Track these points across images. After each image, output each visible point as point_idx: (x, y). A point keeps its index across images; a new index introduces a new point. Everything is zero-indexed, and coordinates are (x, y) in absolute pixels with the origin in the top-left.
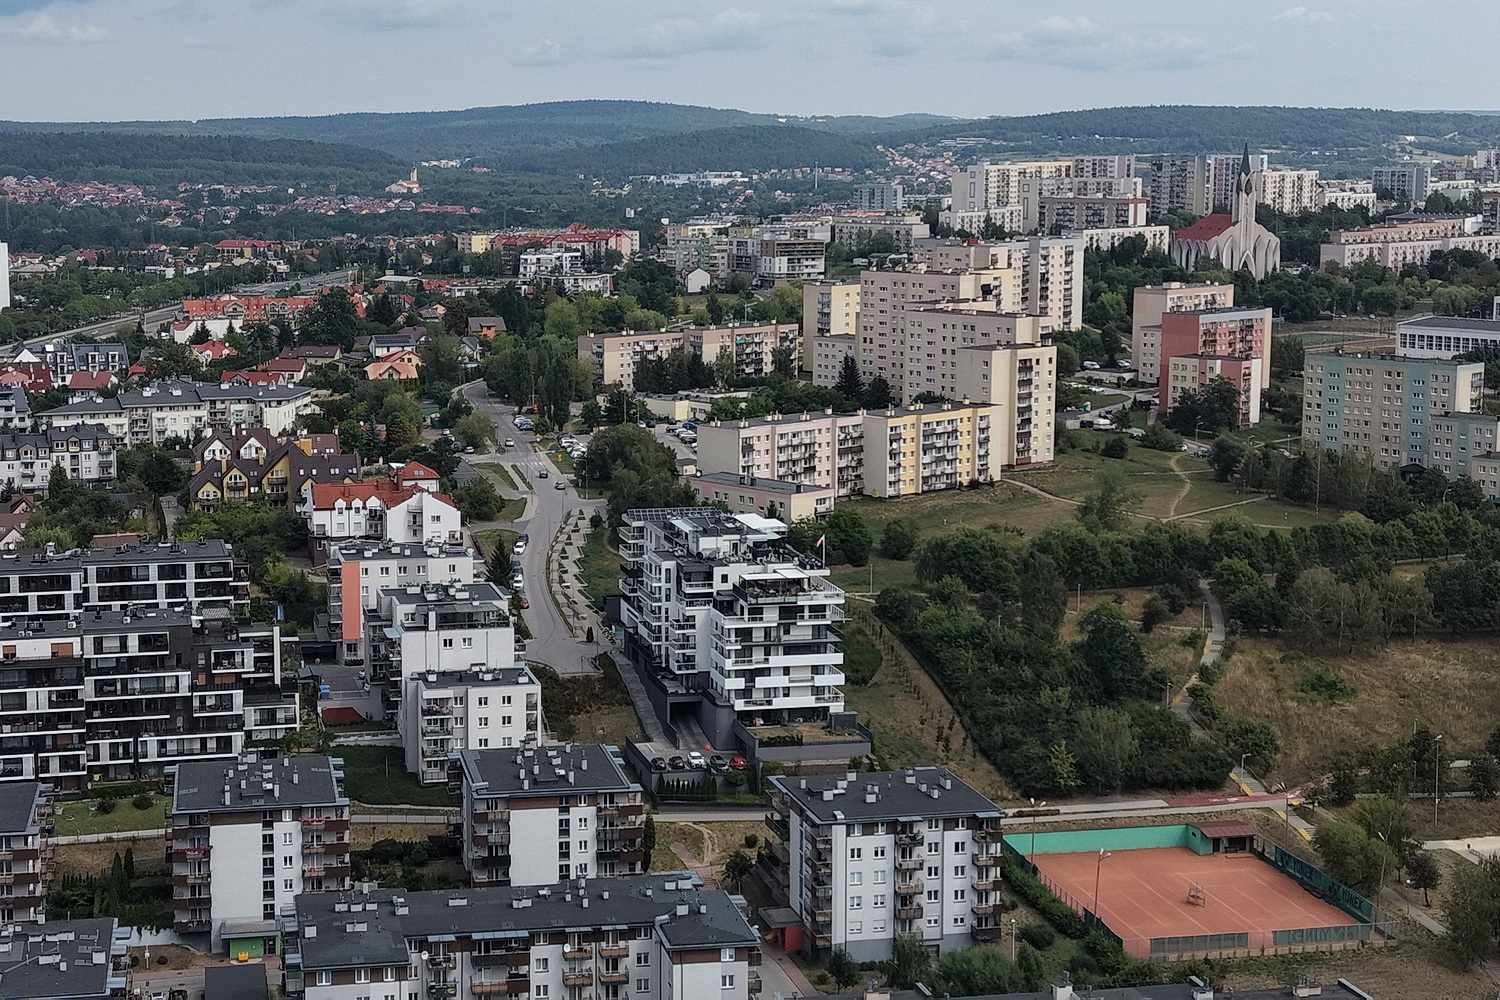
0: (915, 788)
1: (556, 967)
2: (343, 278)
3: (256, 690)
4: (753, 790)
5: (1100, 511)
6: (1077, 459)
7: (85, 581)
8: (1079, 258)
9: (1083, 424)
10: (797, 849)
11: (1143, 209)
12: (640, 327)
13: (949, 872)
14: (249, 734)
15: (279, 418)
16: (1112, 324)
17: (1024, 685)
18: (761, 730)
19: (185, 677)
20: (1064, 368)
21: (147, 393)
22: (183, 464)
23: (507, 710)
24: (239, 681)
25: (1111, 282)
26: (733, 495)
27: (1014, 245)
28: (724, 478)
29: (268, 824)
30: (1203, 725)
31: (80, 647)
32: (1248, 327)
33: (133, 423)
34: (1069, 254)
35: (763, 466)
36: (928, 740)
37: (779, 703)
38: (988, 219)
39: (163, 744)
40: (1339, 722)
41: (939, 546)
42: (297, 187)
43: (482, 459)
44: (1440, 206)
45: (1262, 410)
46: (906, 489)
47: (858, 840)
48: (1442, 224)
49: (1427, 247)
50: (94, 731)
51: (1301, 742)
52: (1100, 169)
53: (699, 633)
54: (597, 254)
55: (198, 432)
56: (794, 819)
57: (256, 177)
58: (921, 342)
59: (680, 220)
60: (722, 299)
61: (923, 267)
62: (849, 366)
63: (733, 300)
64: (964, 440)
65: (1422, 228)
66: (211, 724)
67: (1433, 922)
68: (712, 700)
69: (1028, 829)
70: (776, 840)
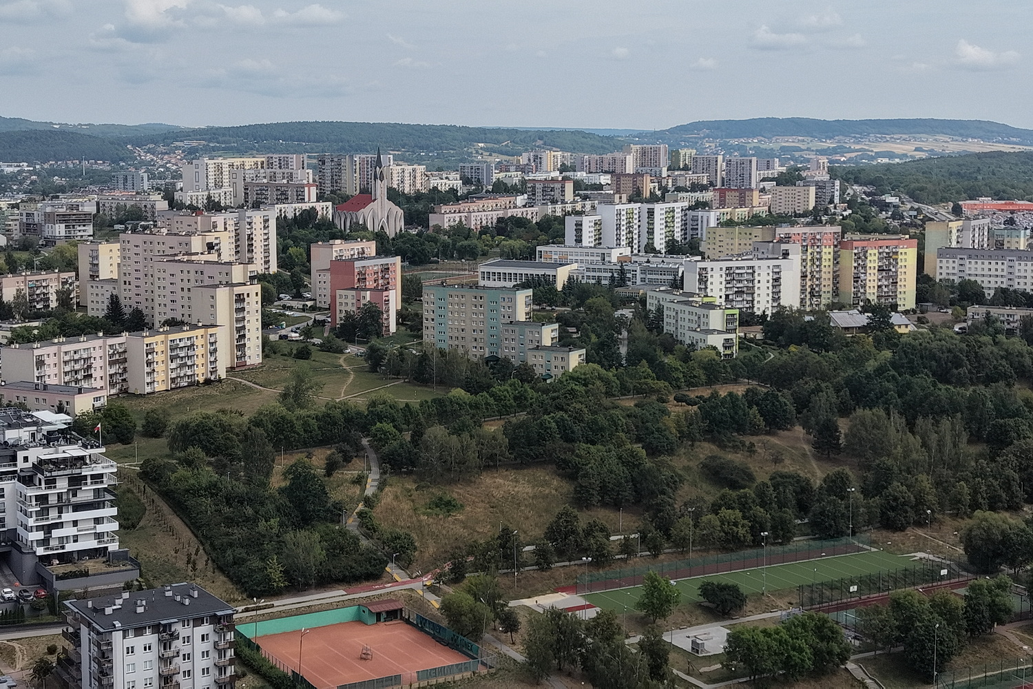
0: (172, 599)
4: (53, 612)
5: (294, 396)
6: (278, 362)
8: (273, 224)
9: (281, 337)
10: (86, 652)
11: (314, 191)
13: (198, 655)
16: (297, 269)
17: (247, 519)
18: (57, 568)
20: (267, 299)
25: (296, 241)
26: (30, 398)
27: (228, 215)
28: (23, 385)
30: (368, 536)
32: (386, 269)
34: (266, 221)
35: (53, 376)
36: (181, 564)
37: (70, 547)
38: (209, 197)
40: (453, 527)
41: (184, 427)
44: (501, 189)
45: (398, 323)
46: (159, 387)
47: (132, 640)
48: (503, 201)
49: (495, 215)
51: (431, 542)
52: (284, 164)
53: (7, 501)
56: (84, 631)
58: (166, 283)
60: (16, 255)
61: (165, 231)
62: (115, 302)
63: (24, 255)
64: (199, 351)
65: (490, 203)
67: (516, 654)
68: (19, 549)
69: (253, 620)
70: (71, 647)
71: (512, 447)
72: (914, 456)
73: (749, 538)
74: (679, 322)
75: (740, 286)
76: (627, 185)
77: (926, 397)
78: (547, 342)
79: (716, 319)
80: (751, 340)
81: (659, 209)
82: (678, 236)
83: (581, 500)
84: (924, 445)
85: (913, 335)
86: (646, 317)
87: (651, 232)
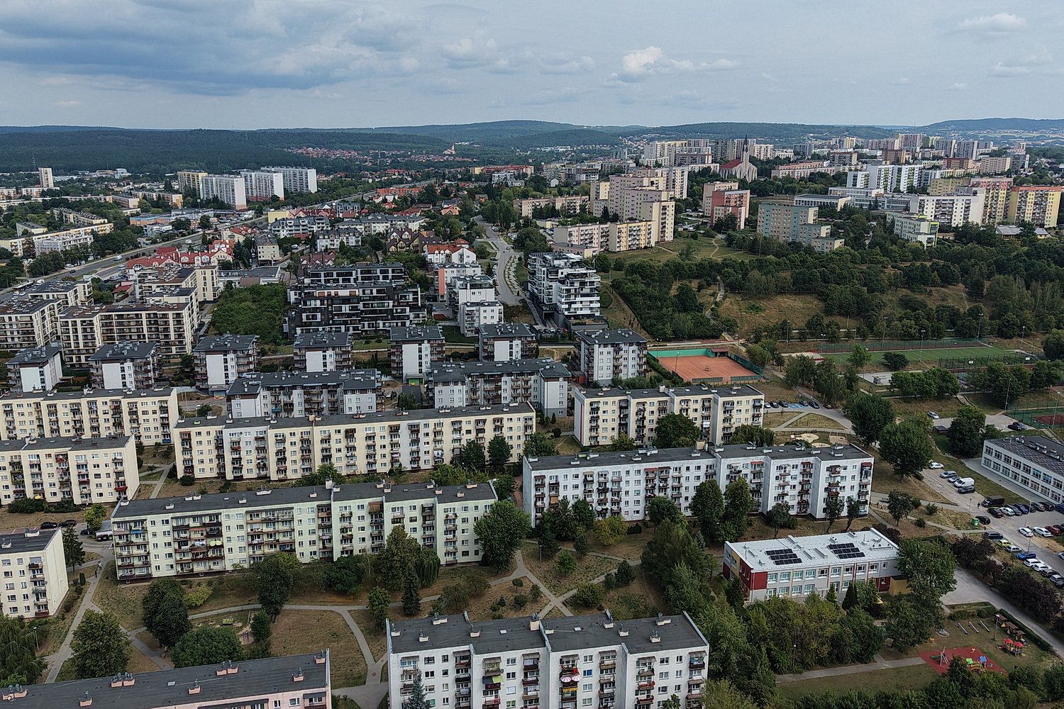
0: (621, 334)
1: (510, 384)
2: (433, 181)
3: (413, 307)
4: (570, 339)
5: (686, 254)
6: (682, 240)
7: (357, 274)
8: (686, 174)
9: (684, 229)
10: (583, 353)
11: (710, 157)
12: (534, 197)
13: (630, 359)
14: (411, 321)
15: (414, 226)
16: (697, 197)
17: (658, 307)
18: (573, 321)
19: (391, 303)
20: (678, 210)
21: (370, 217)
22: (383, 241)
23: (492, 314)
24: (408, 304)
25: (698, 183)
26: (566, 249)
27: (664, 169)
28: (563, 244)
29: (420, 345)
30: (714, 319)
31: (358, 293)
32: (741, 196)
33: (366, 227)
34: (683, 172)
35: (575, 240)
36: (626, 325)
37: (579, 312)
38: (656, 161)
40: (759, 319)
41: (633, 265)
42: (411, 152)
43: (482, 240)
44: (816, 157)
45: (745, 224)
46: (623, 249)
47: (602, 349)
48: (815, 164)
49: (809, 171)
50: (363, 319)
51: (746, 325)
52: (697, 144)
53: (553, 291)
54: (519, 174)
55: (387, 231)
56: (583, 343)
57: (397, 148)
58: (630, 200)
59: (549, 163)
60: (563, 189)
61: (631, 175)
62: (606, 209)
63: (566, 189)
64: (643, 232)
65: (808, 165)
66: (399, 318)
67: (782, 376)
68: (558, 312)
69: (657, 350)
70: (577, 351)
71: (794, 284)
72: (1026, 300)
73: (918, 334)
74: (903, 227)
75: (944, 210)
76: (892, 156)
77: (1041, 271)
78: (823, 235)
79: (924, 227)
80: (946, 240)
81: (905, 169)
82: (915, 184)
83: (828, 311)
84: (1034, 296)
85: (1047, 240)
86: (885, 225)
87: (899, 181)
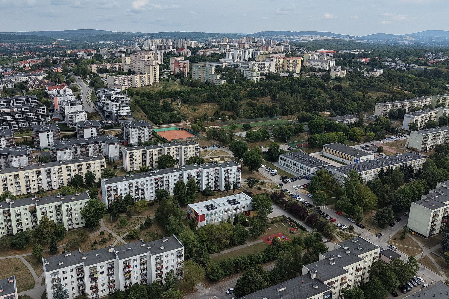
0: (140, 123)
1: (92, 148)
2: (48, 57)
3: (43, 116)
4: (119, 126)
5: (165, 88)
6: (162, 82)
7: (13, 101)
8: (162, 54)
9: (163, 77)
10: (125, 132)
11: (172, 47)
12: (97, 64)
13: (145, 133)
14: (42, 122)
15: (41, 78)
16: (168, 63)
17: (155, 111)
18: (119, 118)
19: (32, 114)
20: (160, 69)
21: (18, 74)
22: (26, 85)
23: (82, 117)
24: (40, 114)
25: (167, 57)
26: (113, 87)
27: (153, 52)
28: (112, 84)
29: (48, 132)
30: (178, 115)
31: (15, 110)
33: (16, 79)
34: (161, 53)
35: (117, 83)
36: (143, 119)
37: (121, 114)
38: (150, 48)
39: (29, 124)
40: (196, 114)
41: (143, 93)
42: (36, 43)
43: (74, 83)
44: (214, 46)
45: (188, 75)
46: (139, 86)
47: (133, 130)
48: (213, 49)
49: (211, 52)
50: (18, 122)
52: (166, 41)
53: (109, 105)
54: (89, 53)
55: (27, 80)
56: (124, 128)
57: (29, 42)
58: (140, 65)
59: (103, 48)
60: (110, 60)
61: (139, 54)
62: (130, 69)
63: (111, 60)
64: (146, 79)
65: (210, 50)
66: (36, 121)
67: (205, 136)
68: (112, 114)
69: (156, 129)
70: (122, 131)
71: (208, 99)
74: (247, 75)
75: (261, 67)
76: (242, 45)
78: (218, 78)
79: (255, 74)
80: (263, 79)
81: (247, 51)
82: (251, 57)
83: (221, 109)
85: (297, 78)
86: (241, 74)
87: (245, 56)
